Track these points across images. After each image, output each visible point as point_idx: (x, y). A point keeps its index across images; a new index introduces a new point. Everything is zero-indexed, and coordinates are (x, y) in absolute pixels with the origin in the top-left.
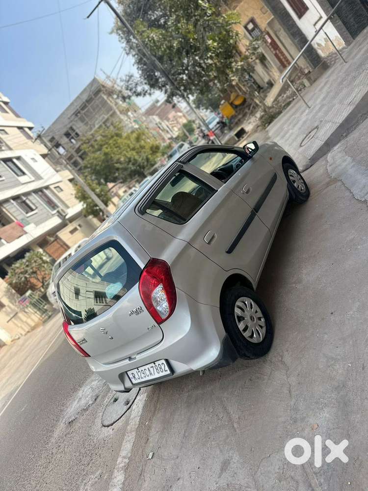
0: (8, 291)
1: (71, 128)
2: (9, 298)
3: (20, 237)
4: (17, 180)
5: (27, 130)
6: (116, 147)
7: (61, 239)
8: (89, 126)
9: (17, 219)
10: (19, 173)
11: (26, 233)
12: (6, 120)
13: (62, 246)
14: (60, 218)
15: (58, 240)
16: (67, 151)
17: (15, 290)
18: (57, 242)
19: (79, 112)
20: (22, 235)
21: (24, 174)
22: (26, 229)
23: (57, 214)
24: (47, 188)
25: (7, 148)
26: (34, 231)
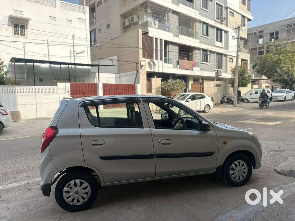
0: (158, 88)
1: (277, 33)
2: (156, 91)
3: (188, 70)
4: (215, 43)
5: (246, 20)
6: (289, 60)
7: (203, 85)
8: (289, 37)
9: (195, 61)
10: (219, 40)
11: (192, 70)
12: (240, 8)
13: (201, 88)
14: (216, 75)
15: (202, 84)
16: (263, 43)
17: (161, 90)
18: (200, 85)
19: (290, 26)
20: (189, 70)
21: (221, 41)
22: (194, 68)
23: (216, 72)
24: (226, 55)
25: (225, 24)
26: (197, 72)
